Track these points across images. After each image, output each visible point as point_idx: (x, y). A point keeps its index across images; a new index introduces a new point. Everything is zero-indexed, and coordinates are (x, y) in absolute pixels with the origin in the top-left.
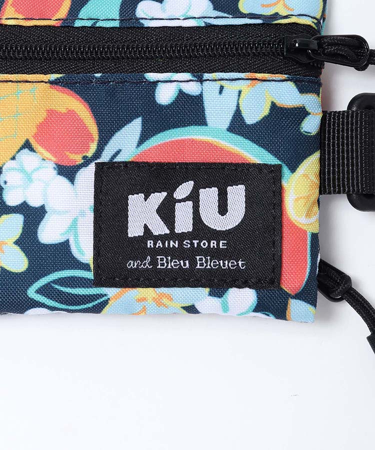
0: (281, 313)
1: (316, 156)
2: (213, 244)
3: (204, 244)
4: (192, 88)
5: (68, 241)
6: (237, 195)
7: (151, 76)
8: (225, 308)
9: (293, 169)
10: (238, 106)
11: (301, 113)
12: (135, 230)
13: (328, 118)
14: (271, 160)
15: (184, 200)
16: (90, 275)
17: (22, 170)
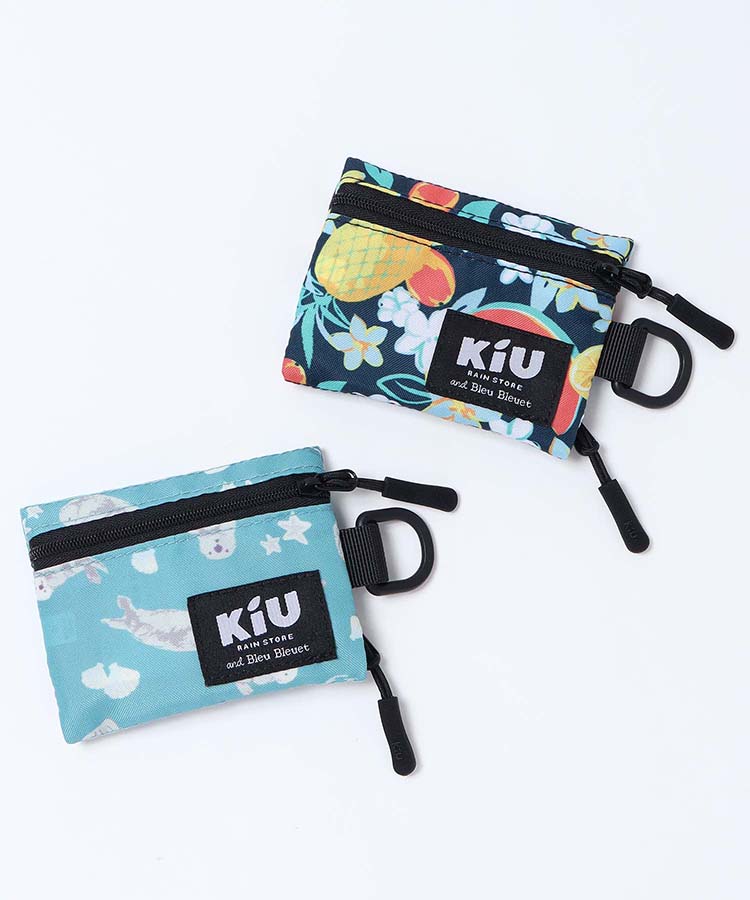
0: (546, 448)
1: (601, 347)
2: (513, 385)
3: (507, 383)
4: (527, 278)
5: (414, 355)
6: (538, 357)
7: (501, 262)
8: (509, 433)
9: (581, 351)
10: (555, 298)
11: (596, 316)
12: (462, 361)
13: (615, 326)
14: (569, 341)
15: (501, 351)
16: (423, 382)
17: (395, 300)
